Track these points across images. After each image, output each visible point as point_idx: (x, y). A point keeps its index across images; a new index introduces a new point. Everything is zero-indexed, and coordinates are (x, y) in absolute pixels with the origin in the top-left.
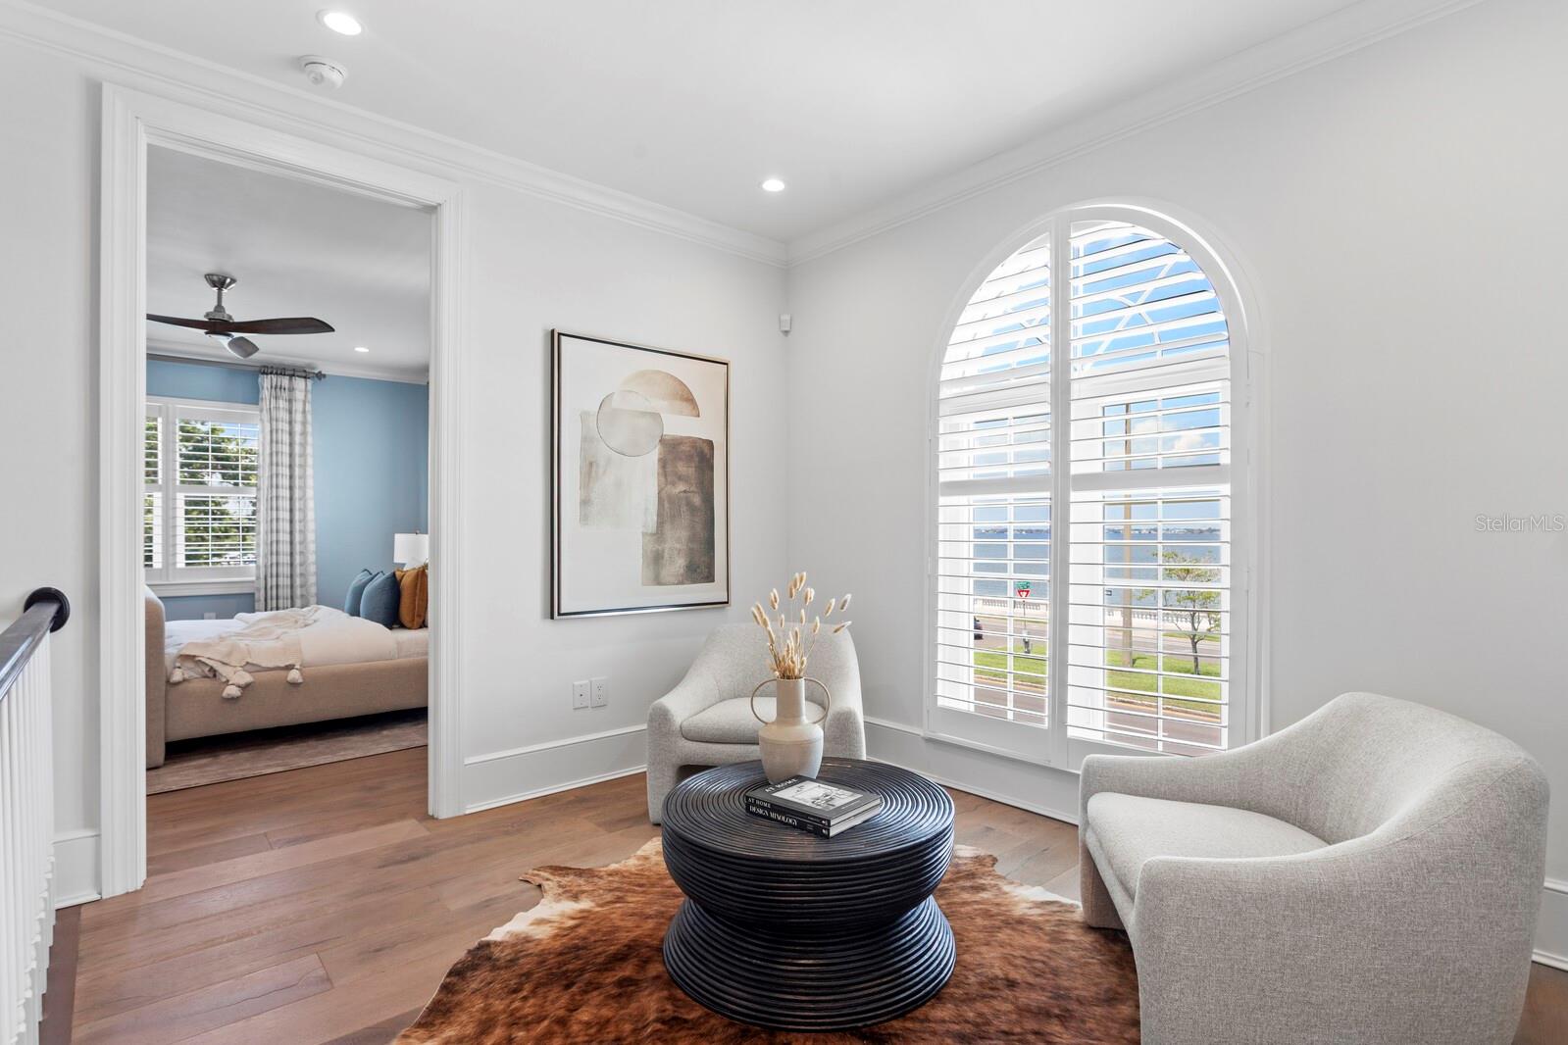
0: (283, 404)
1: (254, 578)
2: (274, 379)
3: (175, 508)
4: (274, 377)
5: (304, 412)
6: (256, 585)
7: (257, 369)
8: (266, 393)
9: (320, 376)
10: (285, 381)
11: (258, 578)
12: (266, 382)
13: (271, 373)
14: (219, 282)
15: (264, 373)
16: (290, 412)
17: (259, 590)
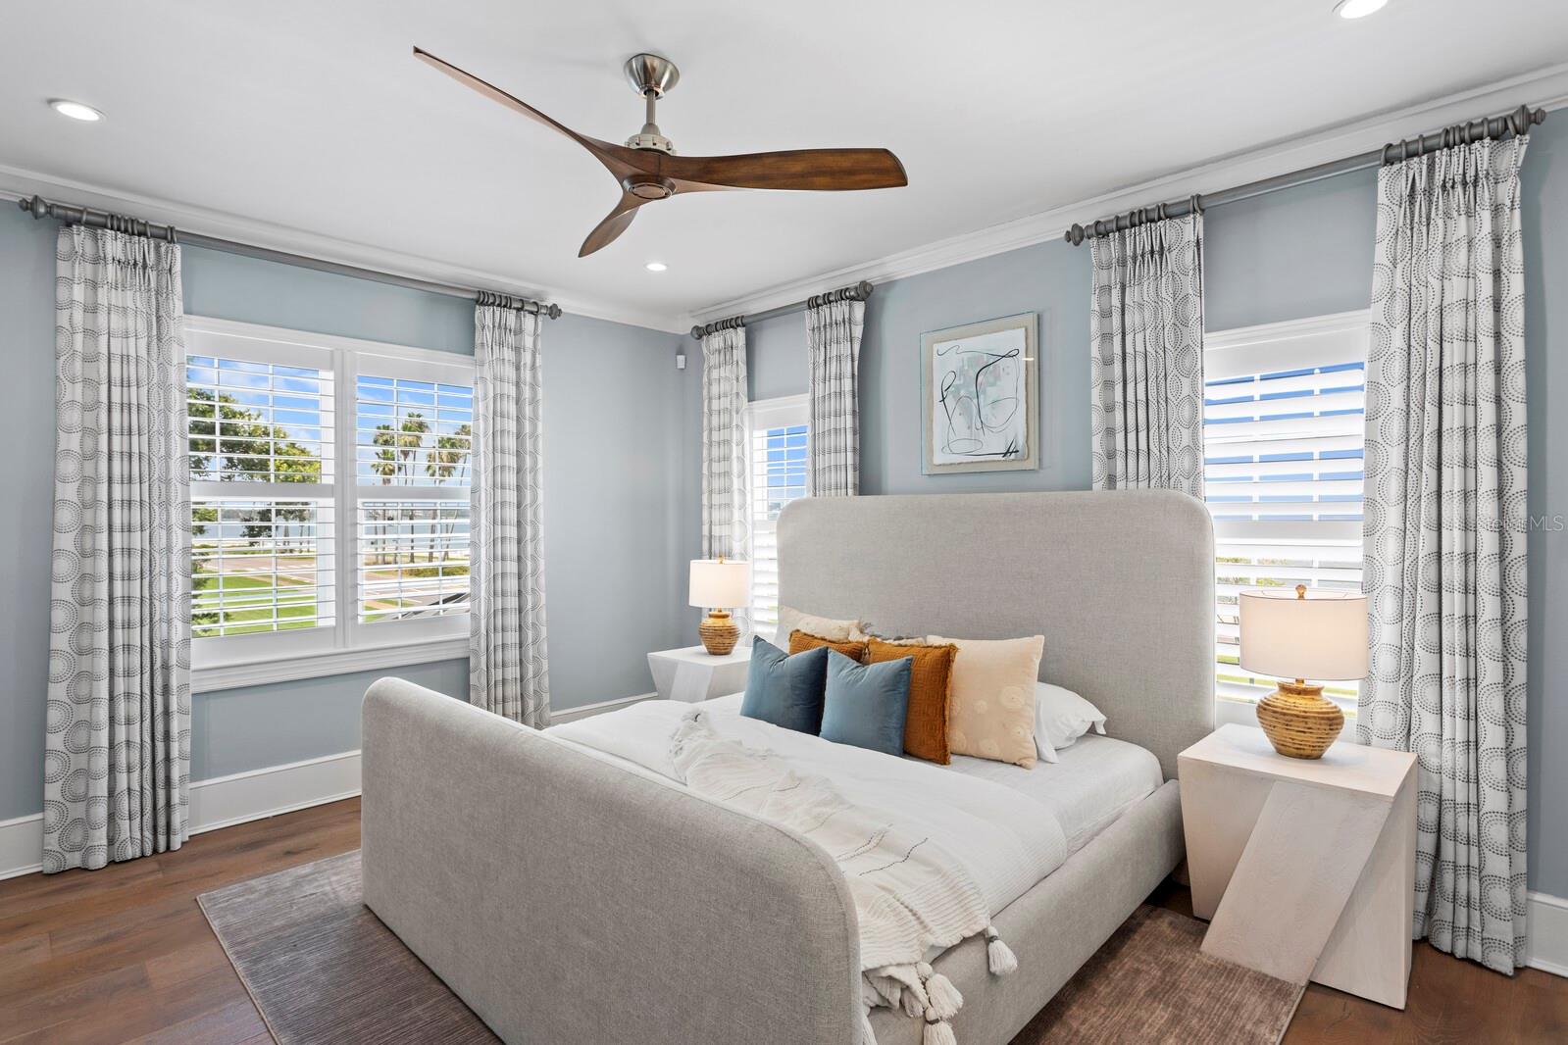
0: (509, 354)
1: (468, 635)
2: (497, 313)
3: (356, 539)
4: (498, 311)
5: (533, 367)
6: (473, 645)
7: (475, 296)
8: (484, 336)
9: (554, 312)
10: (511, 317)
11: (475, 633)
12: (486, 316)
13: (493, 304)
14: (648, 78)
15: (482, 304)
16: (518, 368)
17: (476, 653)
